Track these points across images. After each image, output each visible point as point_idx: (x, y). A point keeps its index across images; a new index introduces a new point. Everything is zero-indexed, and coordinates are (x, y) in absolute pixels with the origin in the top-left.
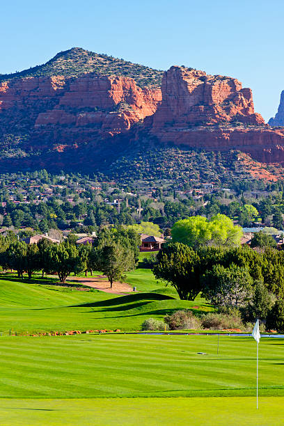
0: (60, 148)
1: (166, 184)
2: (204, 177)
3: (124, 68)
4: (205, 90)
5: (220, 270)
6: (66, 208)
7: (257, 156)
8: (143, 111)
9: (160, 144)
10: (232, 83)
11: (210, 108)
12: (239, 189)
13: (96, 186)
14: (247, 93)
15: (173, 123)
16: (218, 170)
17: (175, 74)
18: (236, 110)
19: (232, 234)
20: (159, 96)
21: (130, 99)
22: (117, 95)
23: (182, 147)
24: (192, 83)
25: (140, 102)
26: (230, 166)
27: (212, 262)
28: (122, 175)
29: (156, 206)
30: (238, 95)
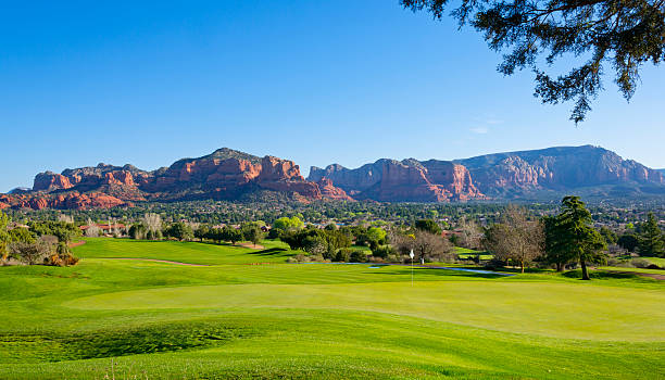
0: (218, 190)
1: (264, 205)
2: (280, 202)
3: (245, 156)
4: (280, 166)
5: (310, 238)
6: (222, 215)
7: (301, 194)
8: (253, 174)
9: (261, 188)
10: (291, 163)
11: (282, 173)
12: (294, 207)
13: (234, 206)
14: (297, 167)
15: (265, 179)
16: (285, 199)
17: (267, 159)
18: (293, 174)
19: (300, 225)
20: (260, 168)
21: (248, 169)
22: (243, 168)
23: (270, 189)
24: (275, 163)
25: (252, 170)
26: (290, 198)
27: (305, 235)
28: (246, 201)
29: (261, 214)
30: (294, 168)
